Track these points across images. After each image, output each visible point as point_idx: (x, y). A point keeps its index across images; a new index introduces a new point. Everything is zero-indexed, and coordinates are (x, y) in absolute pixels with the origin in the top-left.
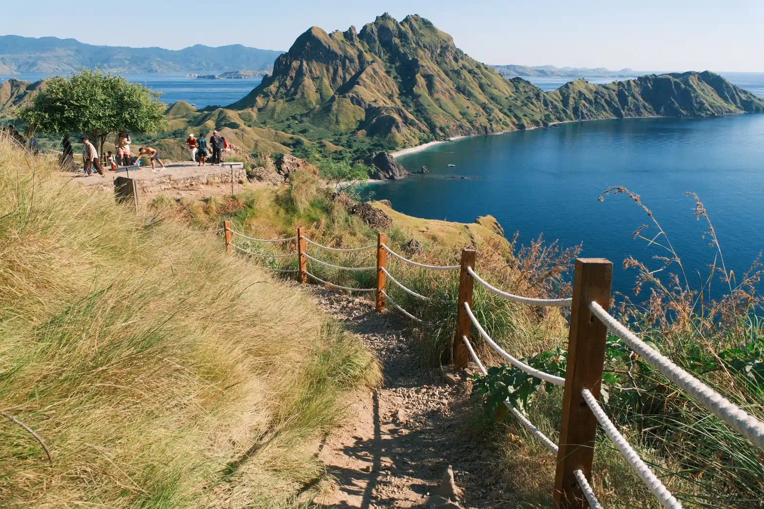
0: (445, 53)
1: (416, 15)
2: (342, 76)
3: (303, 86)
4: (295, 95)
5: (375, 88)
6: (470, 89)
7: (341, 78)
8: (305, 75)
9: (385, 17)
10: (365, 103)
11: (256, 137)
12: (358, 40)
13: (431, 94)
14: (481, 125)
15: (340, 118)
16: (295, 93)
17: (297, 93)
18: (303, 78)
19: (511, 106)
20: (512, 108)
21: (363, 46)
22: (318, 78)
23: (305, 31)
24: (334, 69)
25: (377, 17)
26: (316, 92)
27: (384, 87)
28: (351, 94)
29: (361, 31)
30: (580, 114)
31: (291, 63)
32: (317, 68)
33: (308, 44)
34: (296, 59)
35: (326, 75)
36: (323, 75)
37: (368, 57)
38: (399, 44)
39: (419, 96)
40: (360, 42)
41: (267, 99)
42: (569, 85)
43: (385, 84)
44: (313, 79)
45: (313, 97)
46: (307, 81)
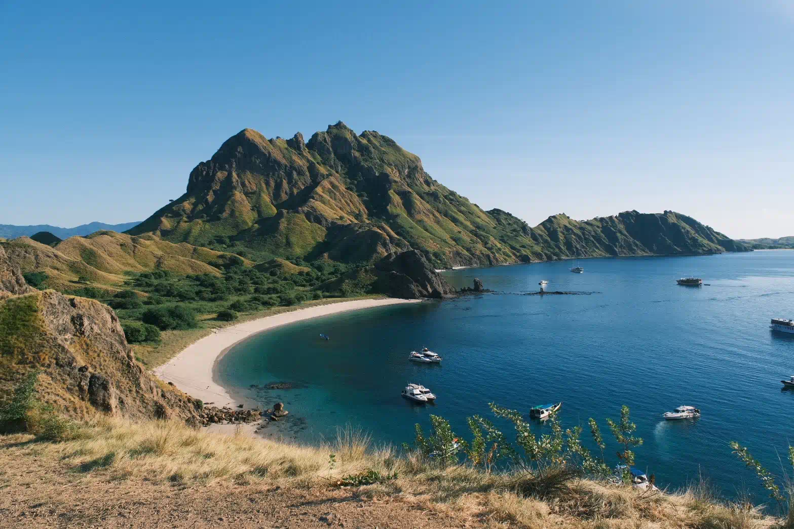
0: (414, 174)
1: (373, 131)
2: (288, 191)
3: (234, 202)
4: (221, 213)
5: (337, 206)
6: (453, 214)
7: (286, 193)
8: (235, 188)
9: (339, 125)
10: (326, 220)
11: (159, 253)
12: (307, 150)
13: (410, 214)
14: (482, 254)
15: (293, 239)
16: (222, 211)
17: (225, 211)
18: (232, 192)
19: (502, 237)
20: (505, 238)
21: (314, 158)
22: (254, 193)
23: (235, 133)
24: (276, 182)
25: (330, 126)
26: (253, 210)
27: (349, 205)
28: (305, 209)
29: (310, 141)
30: (575, 250)
31: (214, 175)
32: (252, 181)
33: (240, 149)
34: (222, 168)
35: (265, 189)
36: (261, 190)
37: (322, 170)
38: (361, 158)
39: (397, 216)
40: (309, 152)
41: (176, 219)
42: (553, 219)
43: (349, 202)
44: (247, 194)
45: (248, 216)
46: (239, 195)
